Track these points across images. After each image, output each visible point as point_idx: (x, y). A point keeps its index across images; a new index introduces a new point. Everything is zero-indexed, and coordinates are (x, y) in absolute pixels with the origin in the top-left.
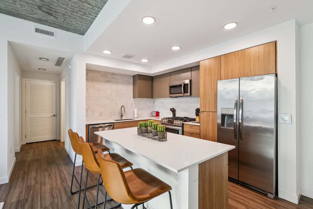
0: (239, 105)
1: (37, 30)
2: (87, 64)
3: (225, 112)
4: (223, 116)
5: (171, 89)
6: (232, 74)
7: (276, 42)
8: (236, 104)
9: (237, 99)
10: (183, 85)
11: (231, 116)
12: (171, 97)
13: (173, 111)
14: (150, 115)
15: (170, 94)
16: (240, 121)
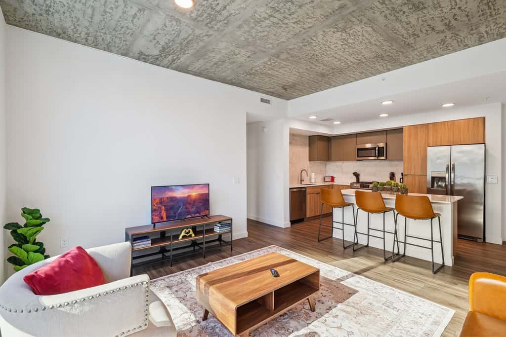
0: (451, 168)
1: (262, 100)
2: (291, 129)
3: (435, 175)
4: (433, 178)
5: (359, 152)
6: (441, 141)
7: (484, 118)
8: (448, 168)
9: (448, 163)
10: (377, 148)
11: (443, 179)
12: (358, 160)
13: (357, 175)
14: (323, 180)
15: (358, 157)
16: (453, 183)
